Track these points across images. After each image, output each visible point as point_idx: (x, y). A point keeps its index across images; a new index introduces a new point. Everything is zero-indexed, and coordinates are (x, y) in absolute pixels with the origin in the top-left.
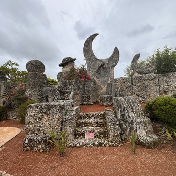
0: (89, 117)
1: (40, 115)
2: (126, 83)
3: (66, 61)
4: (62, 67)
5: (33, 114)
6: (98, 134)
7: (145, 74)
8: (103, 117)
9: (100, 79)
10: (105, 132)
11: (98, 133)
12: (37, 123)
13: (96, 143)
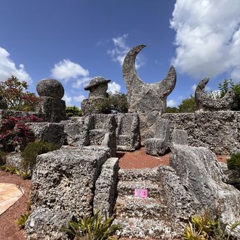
0: (134, 178)
1: (56, 175)
2: (186, 121)
3: (95, 83)
4: (89, 92)
5: (45, 172)
6: (152, 212)
7: (217, 109)
8: (158, 179)
9: (146, 112)
10: (163, 208)
11: (152, 209)
12: (50, 187)
13: (151, 232)
